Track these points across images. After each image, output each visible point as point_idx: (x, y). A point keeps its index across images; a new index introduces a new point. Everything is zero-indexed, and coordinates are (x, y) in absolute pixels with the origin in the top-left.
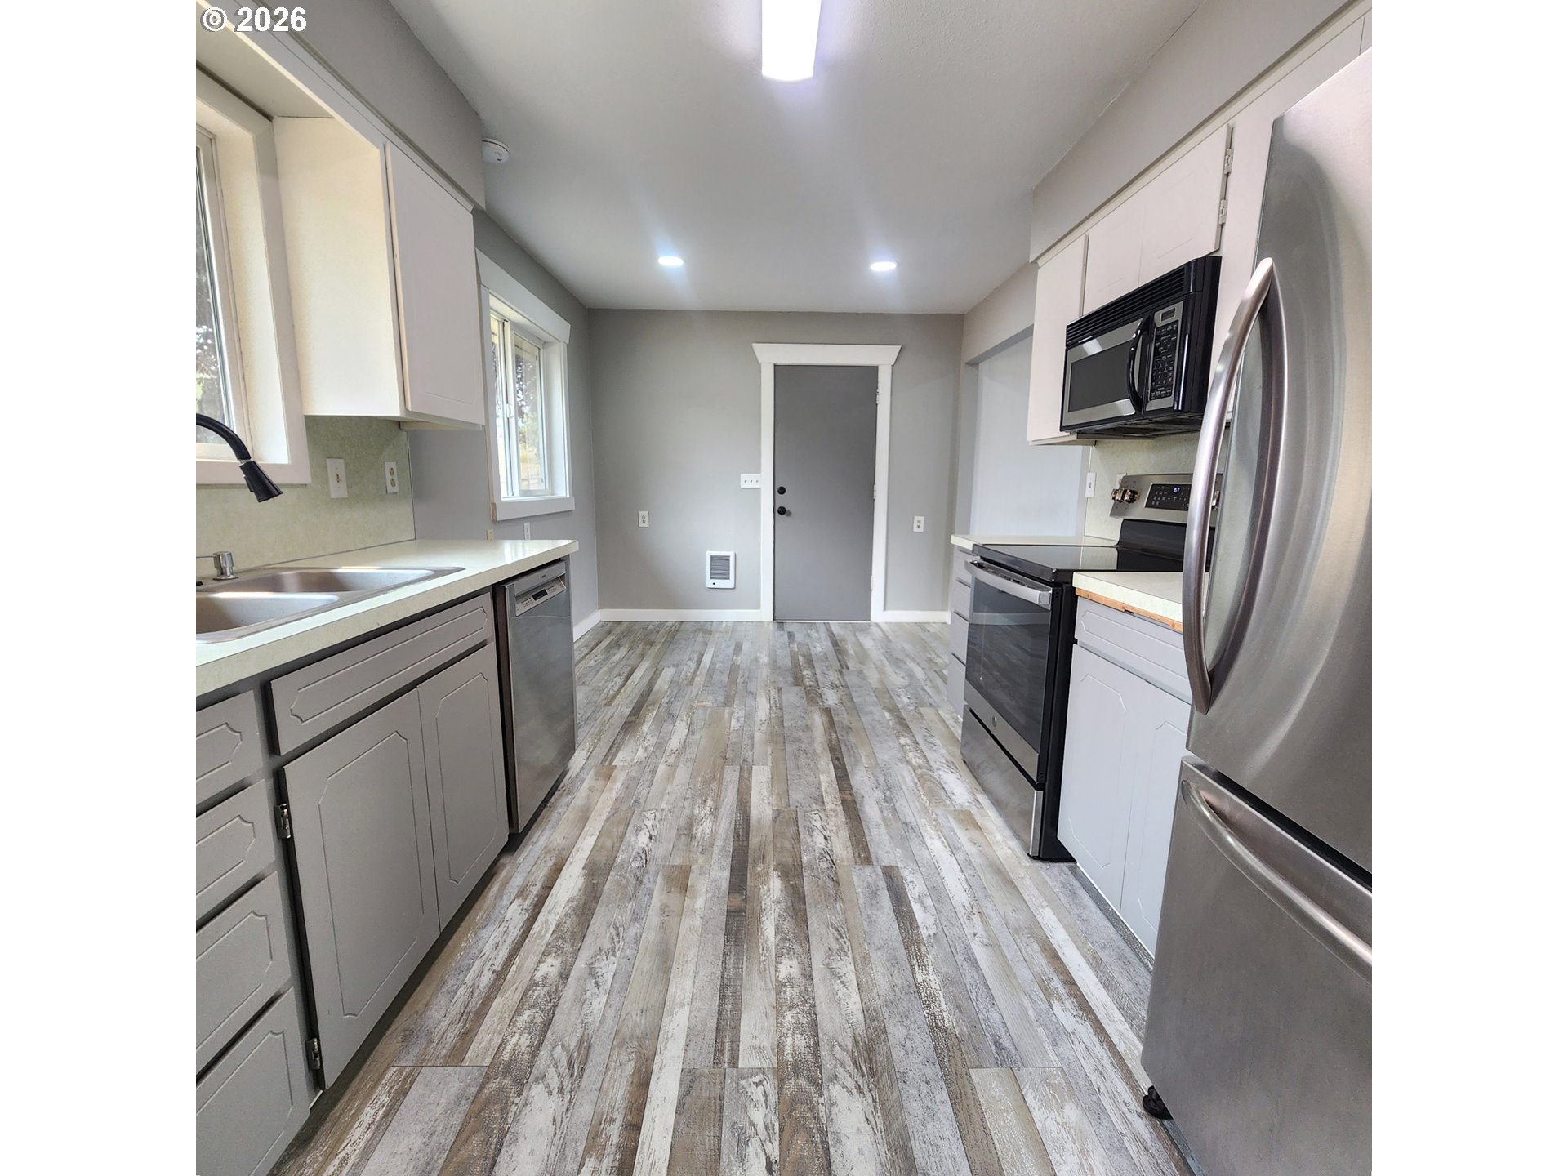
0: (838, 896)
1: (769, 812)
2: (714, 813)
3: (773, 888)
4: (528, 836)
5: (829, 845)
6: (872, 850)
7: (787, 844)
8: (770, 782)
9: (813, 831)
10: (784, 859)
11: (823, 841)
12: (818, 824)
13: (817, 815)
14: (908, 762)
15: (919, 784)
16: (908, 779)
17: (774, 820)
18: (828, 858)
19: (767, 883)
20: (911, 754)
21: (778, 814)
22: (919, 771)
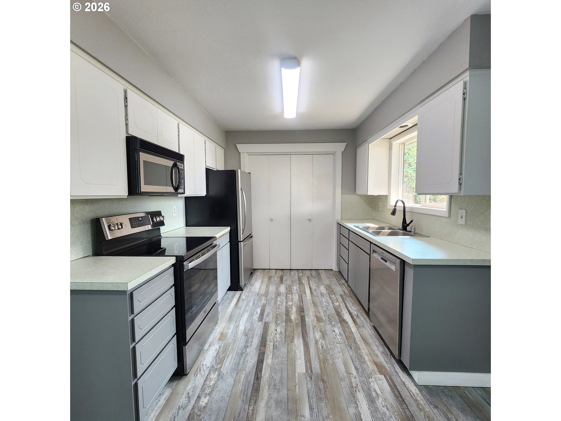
0: (277, 315)
1: (295, 341)
2: (316, 342)
3: (293, 316)
4: (376, 332)
5: (276, 328)
6: (263, 326)
7: (289, 328)
8: (296, 359)
9: (280, 333)
10: (290, 324)
11: (277, 329)
12: (278, 336)
13: (277, 339)
17: (293, 337)
18: (277, 324)
19: (295, 318)
21: (292, 341)
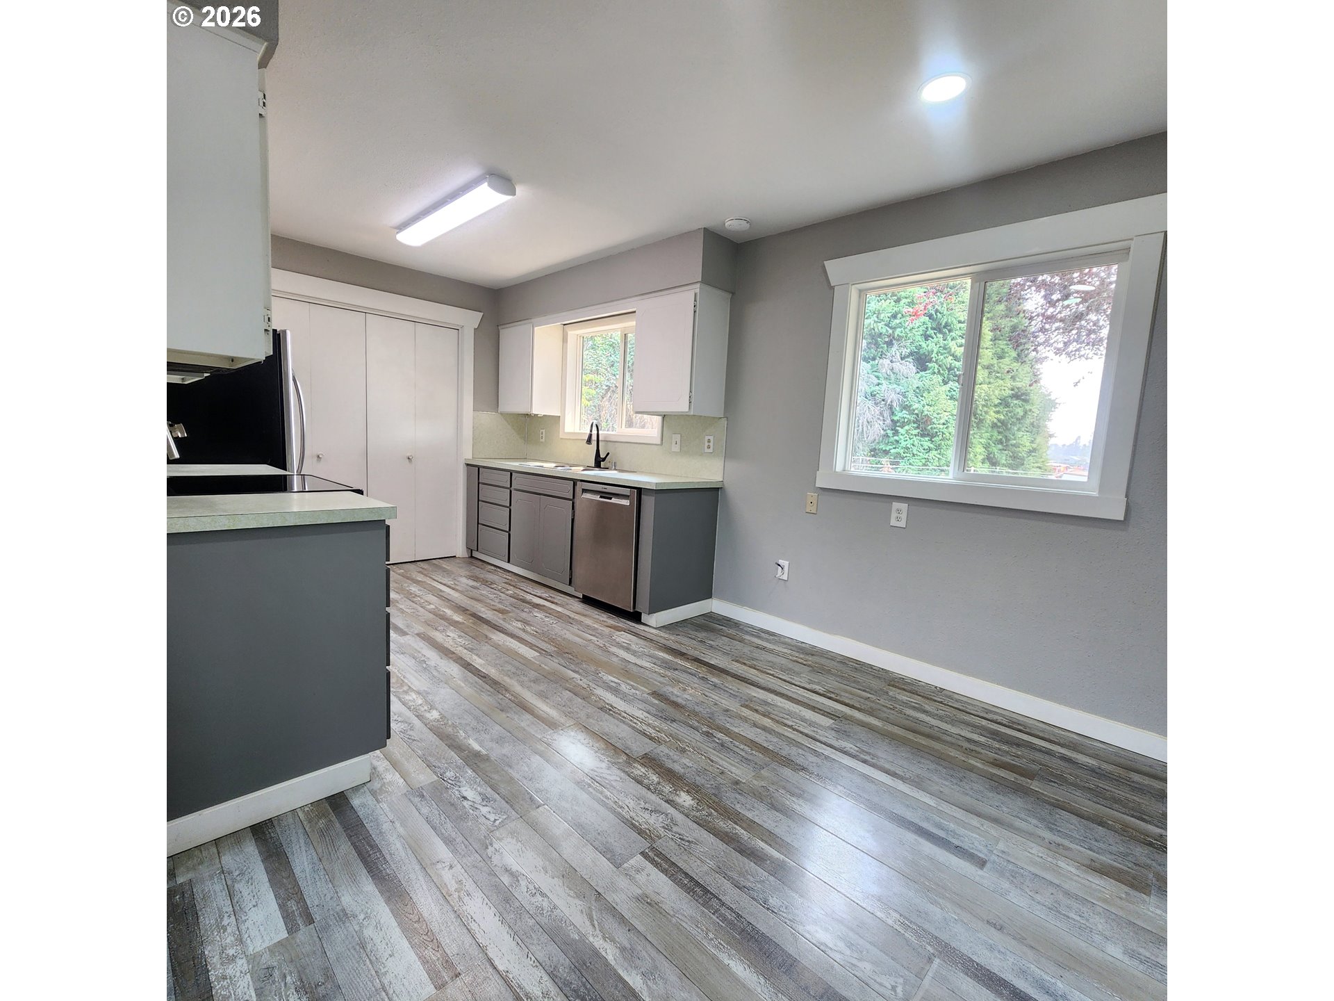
14: (418, 693)
15: (402, 678)
16: (413, 679)
20: (420, 702)
22: (405, 688)
